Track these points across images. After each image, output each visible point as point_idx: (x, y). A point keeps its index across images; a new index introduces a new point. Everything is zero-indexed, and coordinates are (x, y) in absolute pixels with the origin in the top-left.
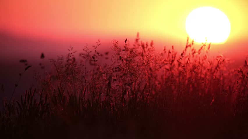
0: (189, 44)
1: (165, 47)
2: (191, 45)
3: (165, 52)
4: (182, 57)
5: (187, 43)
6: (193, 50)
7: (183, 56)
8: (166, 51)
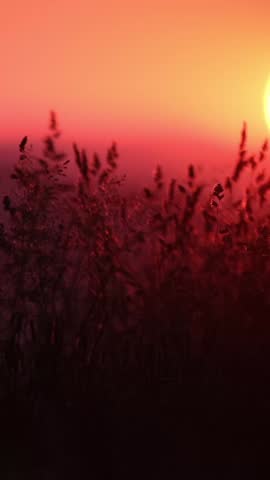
0: (247, 157)
1: (159, 169)
2: (256, 160)
3: (160, 186)
4: (220, 198)
5: (242, 154)
6: (260, 177)
7: (220, 194)
8: (162, 181)
